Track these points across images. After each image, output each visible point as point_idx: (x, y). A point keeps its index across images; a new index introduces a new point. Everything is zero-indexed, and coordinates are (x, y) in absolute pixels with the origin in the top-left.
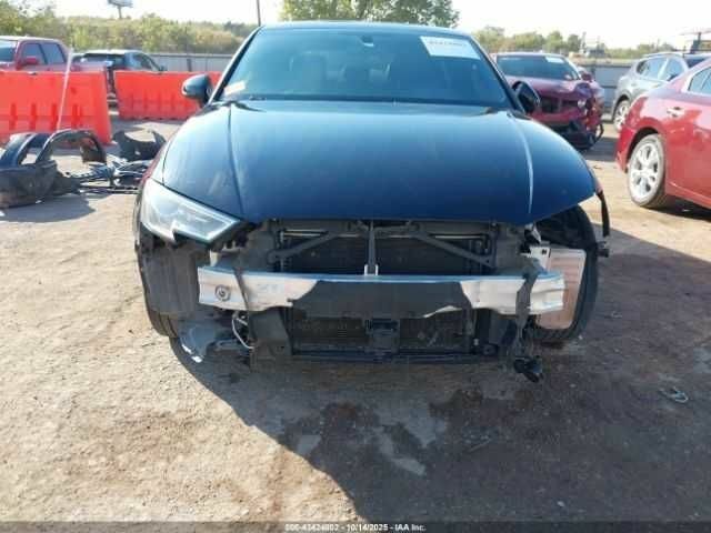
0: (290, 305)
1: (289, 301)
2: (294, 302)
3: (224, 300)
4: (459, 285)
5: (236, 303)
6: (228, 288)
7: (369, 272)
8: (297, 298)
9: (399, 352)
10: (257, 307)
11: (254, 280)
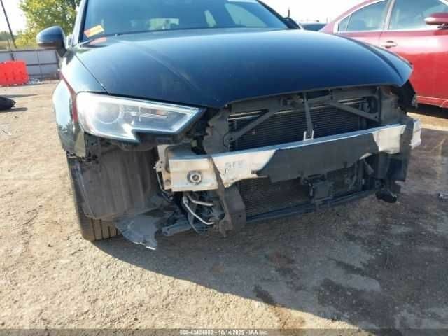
0: (255, 176)
1: (253, 172)
2: (258, 173)
3: (198, 184)
4: (371, 136)
5: (209, 184)
6: (200, 172)
7: (307, 138)
8: (259, 167)
9: (335, 197)
10: (227, 183)
11: (223, 161)
